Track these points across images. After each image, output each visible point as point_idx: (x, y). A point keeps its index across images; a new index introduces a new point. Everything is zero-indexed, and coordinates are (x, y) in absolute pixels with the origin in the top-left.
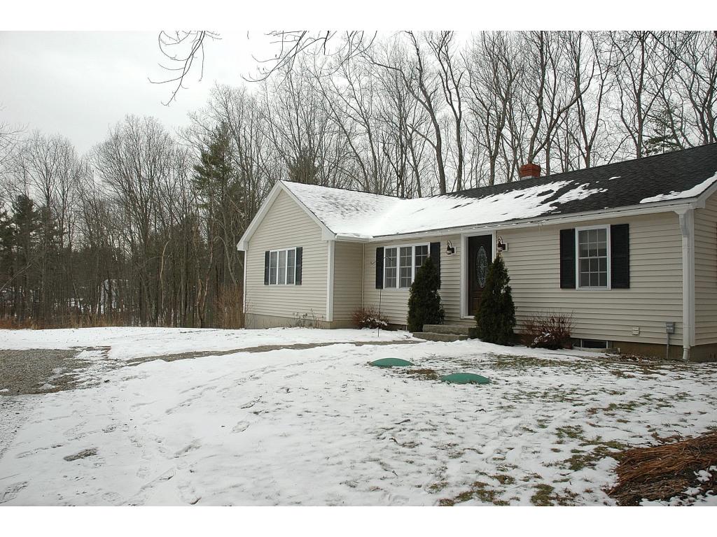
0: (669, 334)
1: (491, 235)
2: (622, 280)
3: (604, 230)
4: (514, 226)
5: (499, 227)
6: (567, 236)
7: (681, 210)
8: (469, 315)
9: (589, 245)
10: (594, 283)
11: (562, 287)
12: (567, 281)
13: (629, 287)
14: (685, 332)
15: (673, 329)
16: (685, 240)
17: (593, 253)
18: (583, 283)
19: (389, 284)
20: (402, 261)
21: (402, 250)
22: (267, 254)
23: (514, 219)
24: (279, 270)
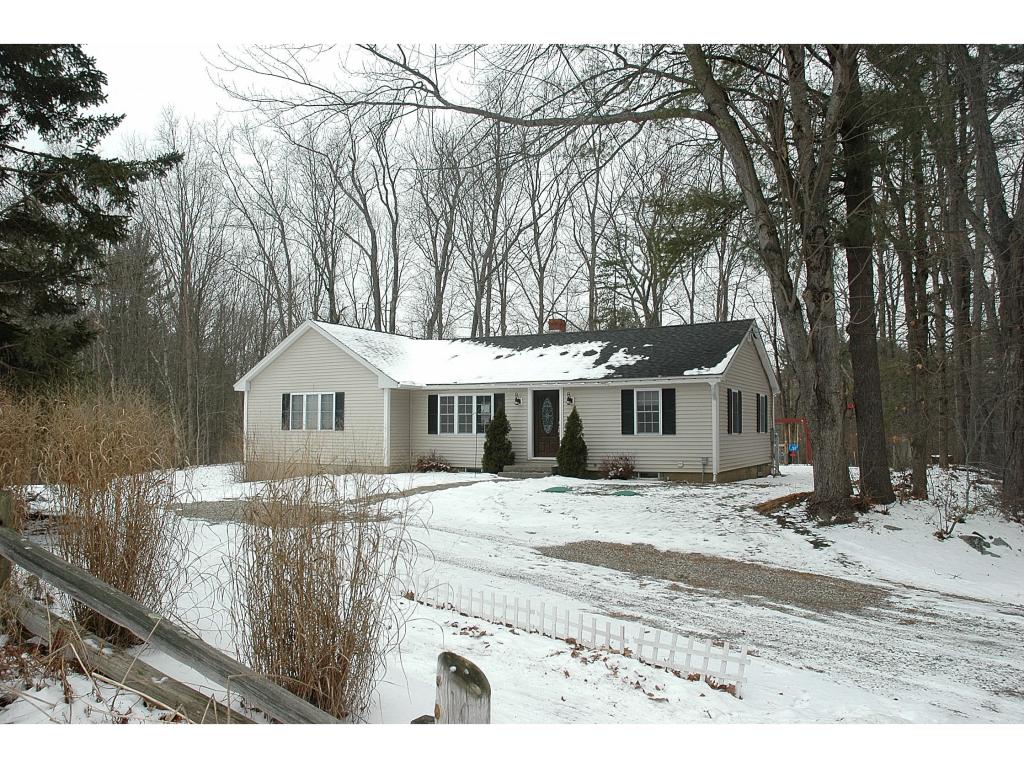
0: (704, 465)
1: (558, 391)
2: (670, 428)
3: (658, 392)
4: (582, 384)
5: (569, 385)
6: (627, 395)
7: (713, 382)
8: (535, 456)
9: (644, 403)
10: (649, 431)
11: (623, 433)
12: (627, 428)
13: (674, 433)
14: (714, 464)
15: (706, 462)
16: (714, 402)
17: (648, 408)
18: (640, 430)
19: (444, 430)
20: (461, 409)
21: (461, 399)
22: (286, 397)
23: (581, 379)
24: (307, 414)
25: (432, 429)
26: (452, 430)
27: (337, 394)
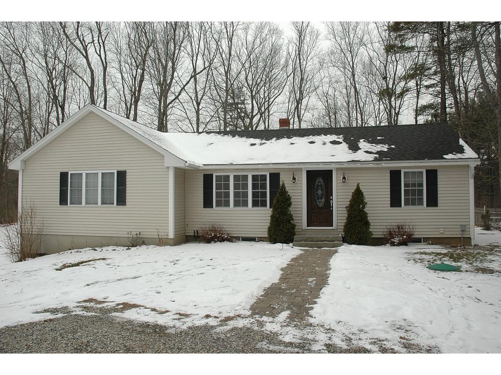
0: (462, 231)
1: (332, 170)
2: (433, 201)
3: (422, 172)
5: (345, 166)
6: (395, 175)
7: (472, 165)
8: (308, 226)
9: (411, 181)
10: (413, 204)
11: (391, 206)
12: (395, 201)
13: (437, 206)
14: (471, 230)
15: (464, 229)
17: (414, 185)
18: (407, 203)
19: (219, 204)
20: (236, 186)
21: (236, 178)
22: (64, 176)
23: (353, 161)
24: (87, 190)
25: (208, 203)
26: (227, 204)
27: (118, 172)
